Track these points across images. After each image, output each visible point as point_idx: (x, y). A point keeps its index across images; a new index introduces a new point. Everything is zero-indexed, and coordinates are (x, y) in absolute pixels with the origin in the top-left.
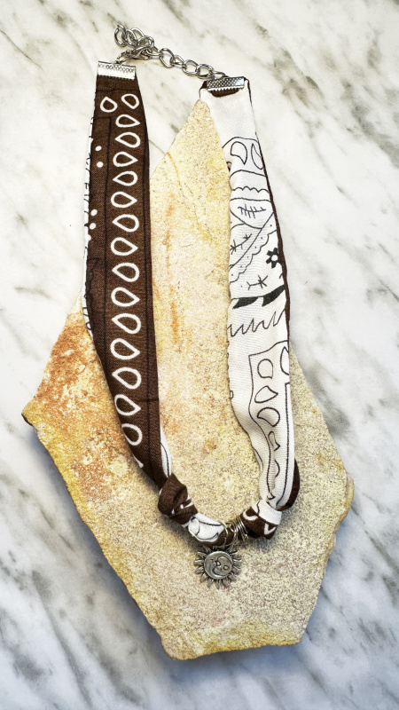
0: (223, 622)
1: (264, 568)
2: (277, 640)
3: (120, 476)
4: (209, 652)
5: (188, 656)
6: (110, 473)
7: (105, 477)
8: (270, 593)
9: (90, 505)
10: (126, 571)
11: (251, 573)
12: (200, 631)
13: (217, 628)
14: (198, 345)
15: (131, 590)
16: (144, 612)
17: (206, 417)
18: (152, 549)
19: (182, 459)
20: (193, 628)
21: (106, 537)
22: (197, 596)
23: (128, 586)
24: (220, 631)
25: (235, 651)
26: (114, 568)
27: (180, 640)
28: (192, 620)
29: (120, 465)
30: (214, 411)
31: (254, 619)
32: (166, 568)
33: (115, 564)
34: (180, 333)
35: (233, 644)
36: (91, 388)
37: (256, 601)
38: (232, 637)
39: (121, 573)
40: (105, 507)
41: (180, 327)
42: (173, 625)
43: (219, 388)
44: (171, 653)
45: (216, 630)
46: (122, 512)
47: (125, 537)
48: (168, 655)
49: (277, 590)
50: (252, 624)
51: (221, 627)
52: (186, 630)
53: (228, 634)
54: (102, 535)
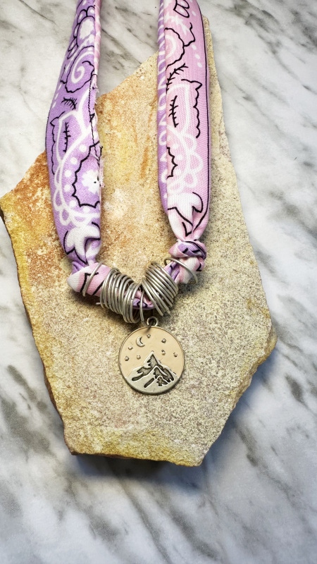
0: (126, 426)
2: (175, 458)
4: (106, 452)
5: (85, 450)
7: (52, 269)
9: (33, 289)
10: (49, 355)
12: (103, 428)
13: (120, 429)
15: (49, 374)
16: (55, 397)
18: (78, 339)
20: (96, 423)
21: (40, 320)
22: (108, 394)
23: (47, 369)
24: (121, 433)
25: (132, 458)
26: (39, 349)
27: (81, 432)
28: (98, 415)
29: (69, 263)
31: (157, 430)
32: (85, 360)
33: (41, 345)
34: (148, 172)
35: (132, 451)
37: (162, 414)
38: (132, 443)
39: (44, 356)
42: (79, 415)
44: (71, 444)
45: (119, 431)
47: (56, 323)
49: (185, 409)
50: (154, 435)
51: (124, 429)
52: (90, 424)
53: (129, 439)
54: (36, 317)
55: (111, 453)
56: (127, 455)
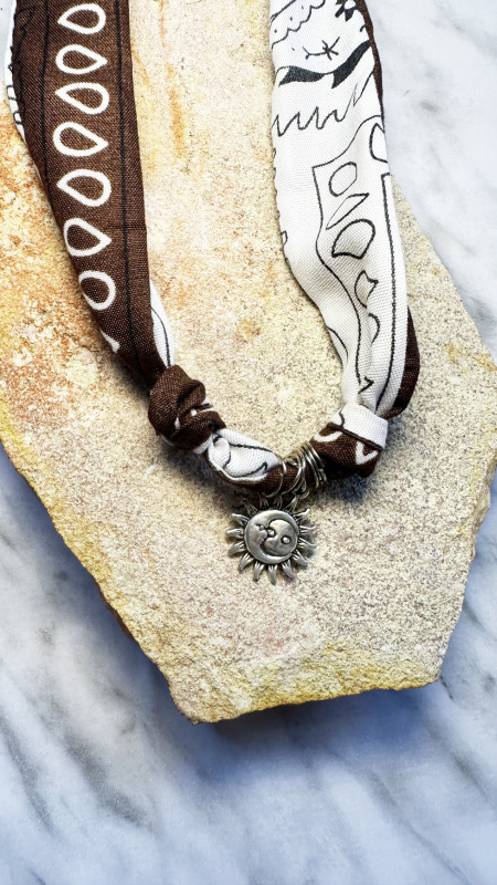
0: (285, 648)
1: (360, 545)
2: (392, 679)
3: (83, 386)
4: (261, 705)
5: (221, 715)
6: (65, 382)
7: (54, 387)
8: (374, 590)
9: (28, 438)
10: (98, 557)
11: (334, 555)
12: (242, 664)
13: (275, 658)
14: (221, 160)
15: (109, 592)
16: (135, 634)
17: (240, 282)
18: (146, 512)
19: (197, 351)
20: (227, 659)
21: (60, 496)
22: (233, 599)
23: (102, 585)
24: (280, 664)
25: (311, 703)
26: (76, 552)
27: (204, 684)
28: (227, 644)
29: (84, 367)
30: (255, 270)
31: (345, 639)
32: (172, 548)
33: (76, 544)
34: (188, 141)
35: (307, 690)
36: (26, 231)
37: (346, 606)
38: (304, 676)
39: (88, 560)
40: (56, 441)
41: (186, 131)
42: (191, 654)
43: (260, 234)
44: (188, 710)
45: (274, 661)
46: (87, 448)
47: (94, 493)
48: (183, 714)
49: (385, 584)
50: (341, 650)
51: (282, 656)
52: (217, 664)
53: (297, 669)
54: (51, 492)
55: (271, 705)
56: (300, 701)
